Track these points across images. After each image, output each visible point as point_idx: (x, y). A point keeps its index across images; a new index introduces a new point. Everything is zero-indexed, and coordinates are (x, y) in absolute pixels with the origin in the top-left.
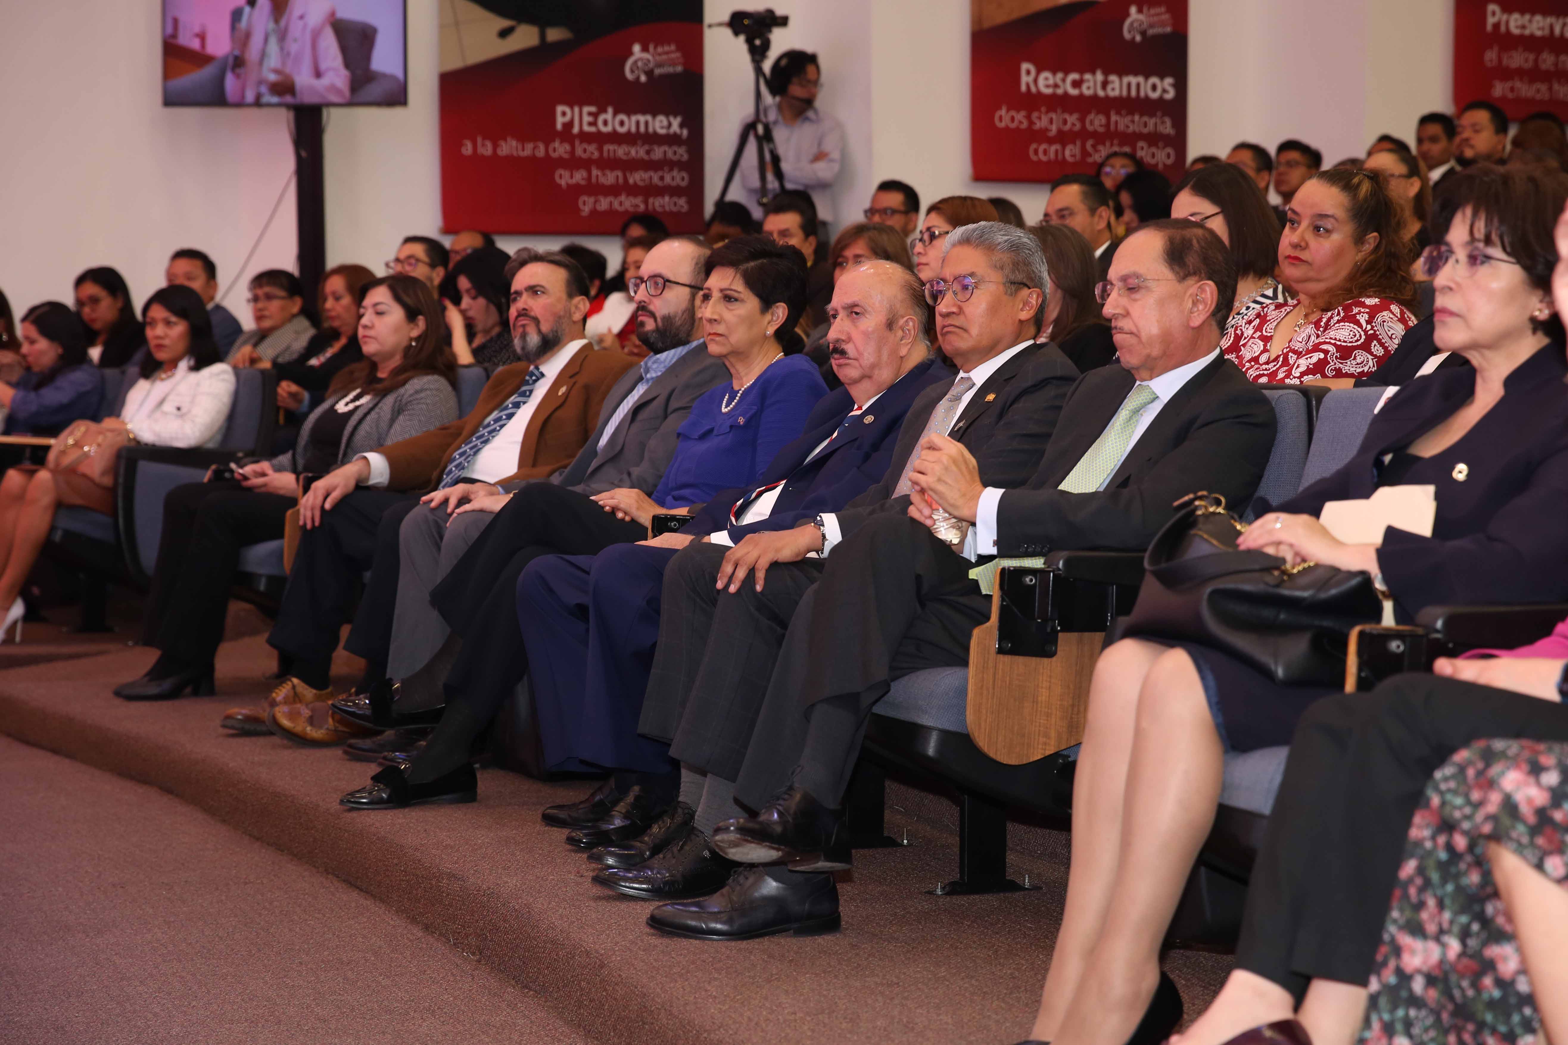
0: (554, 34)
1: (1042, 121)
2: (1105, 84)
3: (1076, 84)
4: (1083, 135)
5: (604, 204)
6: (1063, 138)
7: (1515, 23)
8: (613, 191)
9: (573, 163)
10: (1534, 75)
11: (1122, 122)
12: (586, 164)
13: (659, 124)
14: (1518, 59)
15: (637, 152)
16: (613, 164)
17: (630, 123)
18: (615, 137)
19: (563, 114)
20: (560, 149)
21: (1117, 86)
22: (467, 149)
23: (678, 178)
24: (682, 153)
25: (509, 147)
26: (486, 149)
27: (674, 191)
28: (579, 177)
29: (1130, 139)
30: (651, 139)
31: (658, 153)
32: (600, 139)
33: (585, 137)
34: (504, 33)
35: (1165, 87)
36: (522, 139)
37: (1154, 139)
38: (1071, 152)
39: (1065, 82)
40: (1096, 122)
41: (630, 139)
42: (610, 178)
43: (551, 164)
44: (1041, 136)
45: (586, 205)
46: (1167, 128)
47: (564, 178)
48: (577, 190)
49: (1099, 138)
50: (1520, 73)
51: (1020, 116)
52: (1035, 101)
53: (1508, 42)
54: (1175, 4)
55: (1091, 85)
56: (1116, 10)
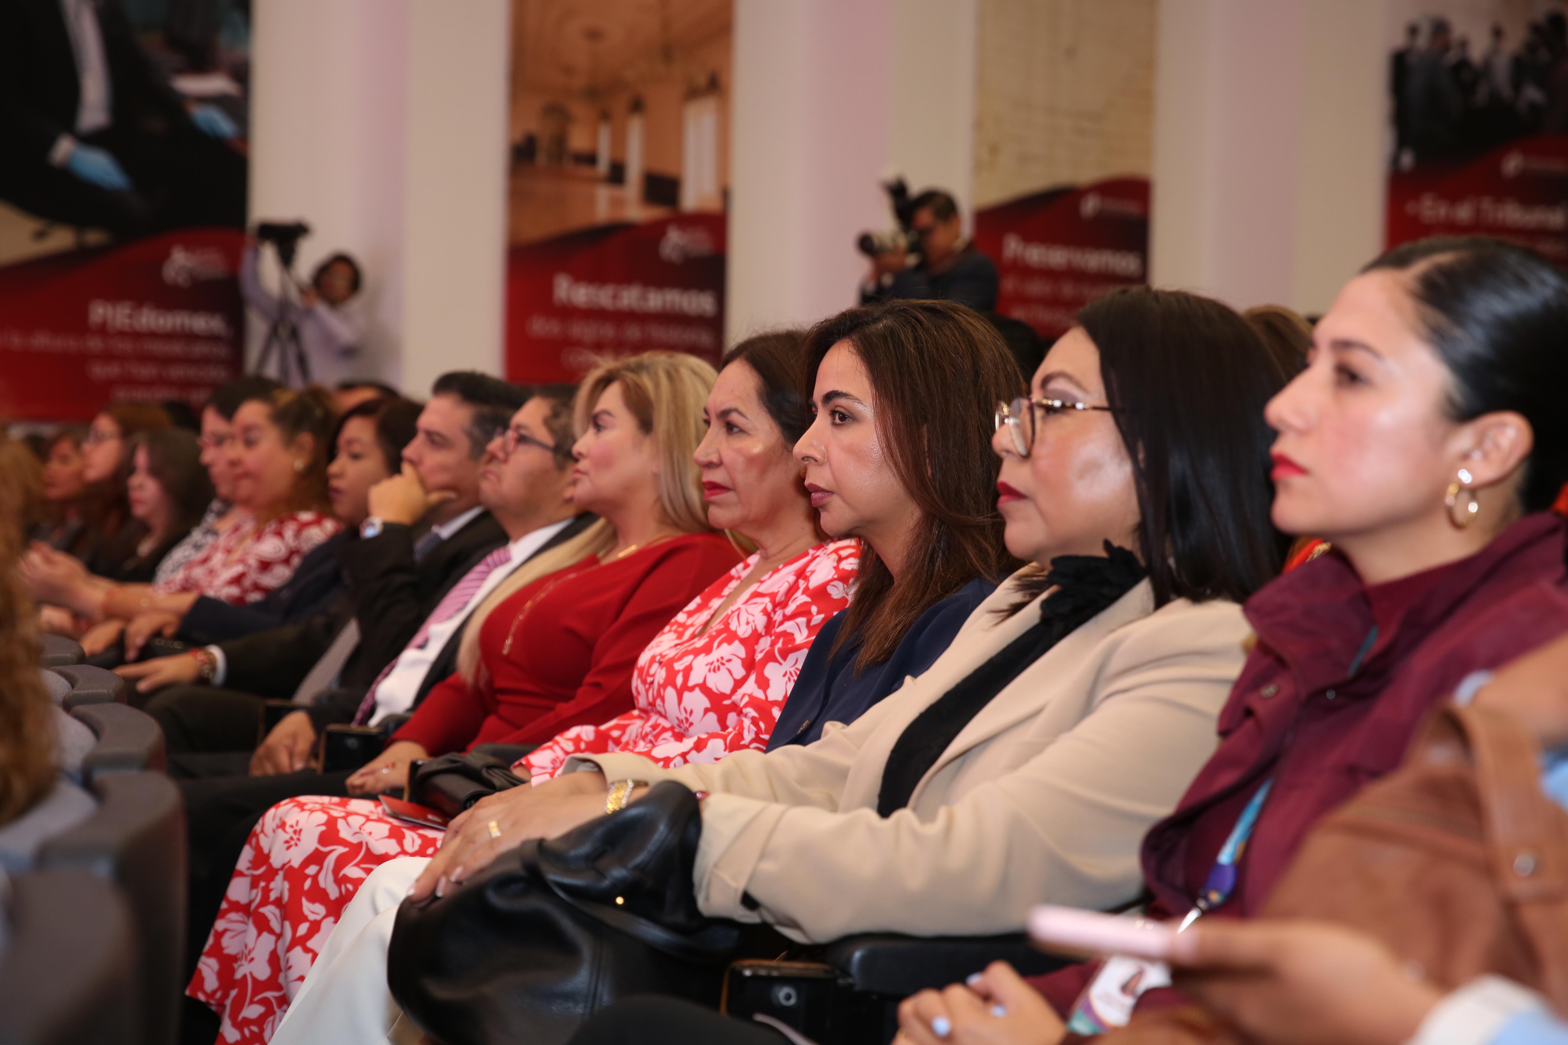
0: (94, 237)
1: (577, 331)
2: (643, 299)
3: (613, 297)
4: (621, 343)
6: (599, 347)
8: (150, 383)
9: (108, 357)
10: (1054, 302)
11: (658, 334)
12: (121, 358)
13: (199, 323)
15: (176, 348)
16: (150, 359)
17: (169, 322)
18: (153, 335)
19: (99, 312)
20: (95, 344)
21: (655, 300)
23: (214, 373)
24: (220, 351)
25: (42, 341)
28: (112, 370)
30: (190, 337)
31: (198, 350)
32: (136, 335)
33: (122, 334)
34: (36, 235)
35: (703, 303)
36: (56, 333)
39: (603, 296)
40: (633, 332)
41: (169, 336)
42: (147, 371)
43: (86, 358)
44: (574, 344)
46: (705, 341)
47: (99, 371)
48: (111, 383)
49: (637, 347)
50: (1039, 300)
51: (555, 324)
52: (569, 313)
53: (1025, 271)
54: (715, 224)
55: (629, 299)
56: (655, 231)
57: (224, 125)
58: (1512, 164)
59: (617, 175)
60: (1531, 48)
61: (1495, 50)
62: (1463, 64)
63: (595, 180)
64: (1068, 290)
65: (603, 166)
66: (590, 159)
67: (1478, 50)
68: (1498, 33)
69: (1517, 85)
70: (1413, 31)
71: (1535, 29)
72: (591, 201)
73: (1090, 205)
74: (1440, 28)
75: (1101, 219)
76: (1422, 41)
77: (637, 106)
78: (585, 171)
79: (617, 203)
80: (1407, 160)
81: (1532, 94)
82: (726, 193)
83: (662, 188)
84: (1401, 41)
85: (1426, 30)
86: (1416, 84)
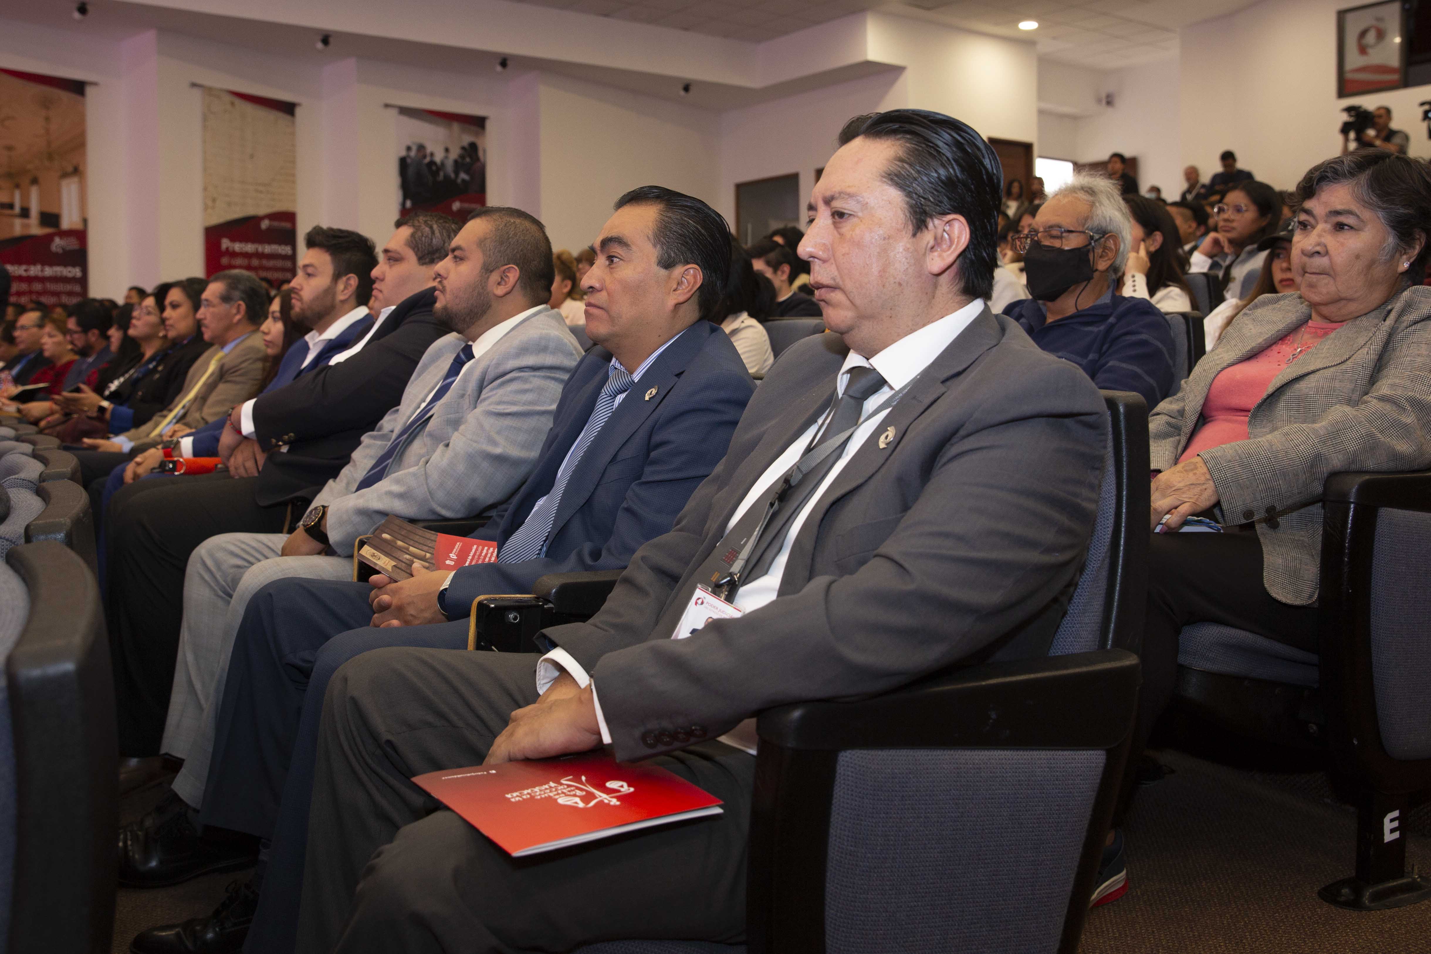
2: (42, 271)
3: (26, 271)
4: (31, 292)
6: (19, 294)
7: (237, 247)
10: (249, 268)
11: (51, 287)
14: (239, 261)
21: (49, 271)
29: (59, 293)
35: (77, 272)
37: (70, 294)
38: (23, 300)
39: (20, 270)
40: (37, 287)
46: (77, 288)
49: (42, 293)
53: (234, 254)
54: (81, 235)
55: (35, 270)
56: (49, 238)
58: (457, 207)
59: (25, 213)
60: (462, 157)
61: (446, 157)
62: (432, 163)
63: (13, 216)
64: (255, 262)
65: (17, 210)
66: (11, 206)
67: (438, 158)
68: (447, 150)
69: (457, 173)
70: (409, 149)
71: (463, 148)
72: (12, 226)
73: (265, 224)
74: (421, 148)
75: (269, 229)
76: (413, 153)
77: (35, 181)
78: (8, 212)
79: (26, 226)
80: (408, 204)
81: (463, 176)
82: (85, 221)
83: (50, 219)
84: (403, 153)
85: (414, 149)
86: (411, 171)
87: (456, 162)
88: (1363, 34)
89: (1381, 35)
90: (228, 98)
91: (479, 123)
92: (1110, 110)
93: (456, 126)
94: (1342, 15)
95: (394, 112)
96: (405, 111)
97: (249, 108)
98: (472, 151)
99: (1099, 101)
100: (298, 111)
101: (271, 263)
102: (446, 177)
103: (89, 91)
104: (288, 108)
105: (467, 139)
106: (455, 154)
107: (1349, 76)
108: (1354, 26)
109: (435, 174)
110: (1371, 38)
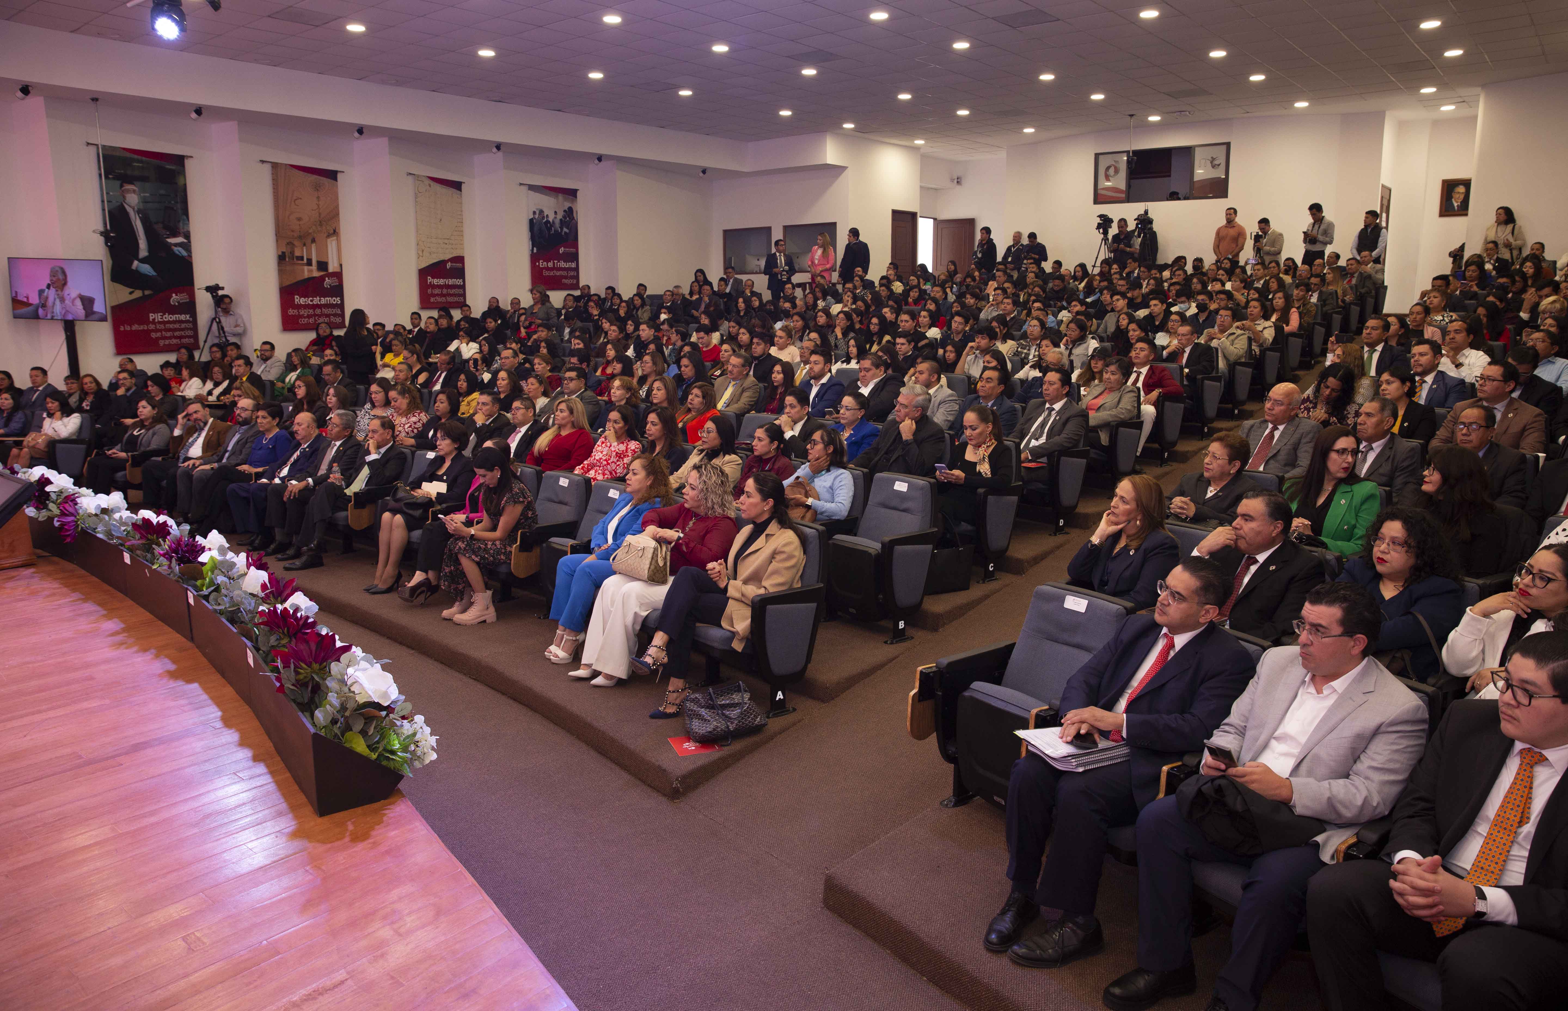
1: (302, 312)
2: (320, 300)
3: (311, 301)
4: (315, 315)
5: (167, 342)
6: (309, 317)
7: (436, 281)
8: (170, 338)
9: (156, 331)
10: (442, 295)
11: (326, 311)
12: (161, 331)
13: (183, 317)
14: (437, 291)
15: (177, 326)
16: (170, 330)
17: (174, 317)
18: (169, 322)
19: (152, 316)
20: (152, 327)
21: (324, 301)
22: (122, 328)
23: (190, 333)
24: (191, 325)
25: (135, 327)
26: (128, 328)
27: (189, 337)
28: (159, 334)
29: (328, 316)
30: (181, 322)
31: (183, 326)
32: (164, 323)
33: (160, 323)
34: (131, 293)
35: (337, 300)
36: (139, 324)
37: (335, 315)
38: (311, 320)
39: (309, 301)
40: (318, 311)
41: (174, 322)
42: (169, 334)
43: (148, 332)
44: (302, 316)
45: (162, 343)
46: (339, 312)
47: (153, 335)
48: (158, 339)
49: (320, 316)
50: (437, 295)
51: (296, 311)
52: (299, 307)
53: (434, 287)
54: (339, 275)
55: (316, 301)
56: (322, 279)
57: (184, 253)
58: (562, 250)
59: (309, 262)
60: (564, 217)
61: (555, 218)
62: (548, 222)
63: (303, 265)
64: (445, 291)
65: (305, 260)
66: (301, 258)
67: (551, 218)
68: (556, 213)
69: (562, 228)
70: (534, 213)
71: (565, 211)
72: (303, 271)
73: (449, 265)
74: (541, 212)
75: (452, 269)
76: (537, 216)
77: (313, 240)
78: (300, 262)
79: (310, 271)
80: (535, 250)
81: (565, 230)
82: (341, 265)
83: (323, 266)
84: (531, 216)
85: (537, 212)
86: (536, 229)
87: (561, 220)
88: (1108, 168)
89: (1117, 171)
90: (428, 182)
91: (572, 193)
92: (958, 187)
93: (561, 196)
94: (1097, 156)
95: (525, 188)
96: (532, 188)
97: (438, 187)
98: (570, 212)
99: (952, 180)
100: (463, 186)
101: (452, 291)
102: (556, 231)
103: (339, 176)
104: (457, 186)
105: (567, 205)
106: (560, 216)
107: (1100, 192)
108: (1104, 162)
109: (549, 229)
110: (1111, 171)
